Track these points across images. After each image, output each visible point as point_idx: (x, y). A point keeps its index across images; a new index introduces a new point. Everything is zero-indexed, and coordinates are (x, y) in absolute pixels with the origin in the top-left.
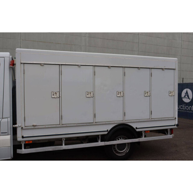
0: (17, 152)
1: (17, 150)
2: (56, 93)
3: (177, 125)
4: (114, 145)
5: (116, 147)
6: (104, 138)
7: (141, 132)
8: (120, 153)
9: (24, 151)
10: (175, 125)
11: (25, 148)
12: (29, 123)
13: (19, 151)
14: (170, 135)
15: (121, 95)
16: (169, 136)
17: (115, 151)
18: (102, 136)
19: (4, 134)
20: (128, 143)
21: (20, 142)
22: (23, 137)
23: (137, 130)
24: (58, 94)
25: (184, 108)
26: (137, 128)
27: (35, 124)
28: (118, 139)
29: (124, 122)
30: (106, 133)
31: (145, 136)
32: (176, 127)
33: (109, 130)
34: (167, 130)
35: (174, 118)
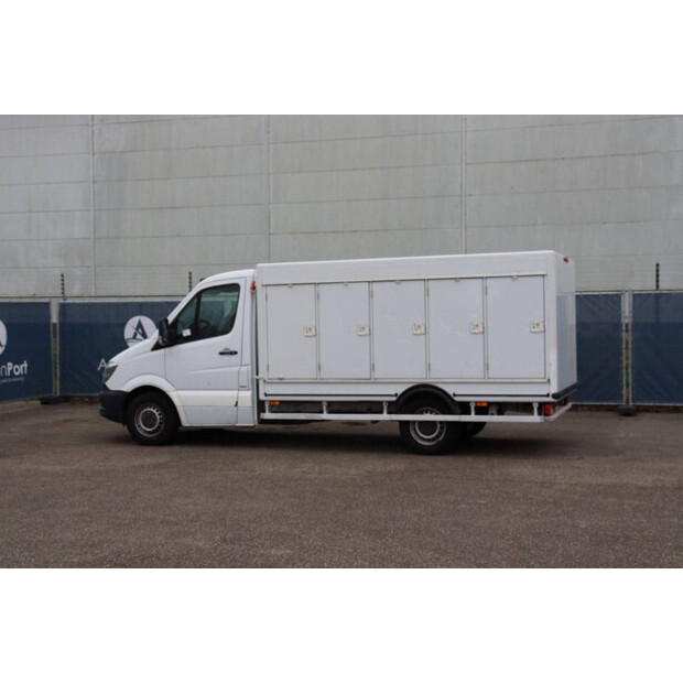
2: (310, 329)
3: (554, 396)
4: (414, 422)
5: (416, 426)
7: (468, 402)
9: (268, 415)
10: (548, 395)
11: (269, 412)
12: (275, 374)
13: (263, 415)
14: (538, 415)
15: (421, 331)
16: (535, 418)
17: (416, 434)
18: (389, 403)
19: (243, 387)
20: (441, 422)
21: (264, 401)
22: (266, 395)
23: (456, 399)
26: (455, 395)
27: (281, 376)
29: (428, 381)
30: (394, 399)
31: (477, 413)
32: (550, 399)
33: (399, 393)
34: (529, 404)
35: (546, 381)
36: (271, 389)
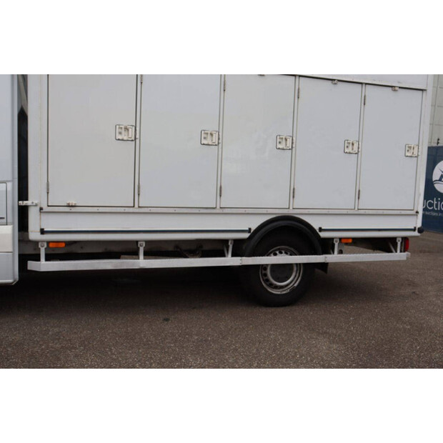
0: (29, 268)
1: (29, 262)
2: (126, 129)
3: (420, 231)
4: (264, 267)
5: (268, 272)
6: (240, 248)
7: (332, 239)
8: (276, 287)
9: (44, 266)
10: (414, 230)
11: (47, 259)
12: (58, 198)
13: (32, 265)
14: (401, 251)
15: (287, 145)
16: (398, 256)
17: (267, 280)
18: (236, 241)
20: (299, 265)
21: (36, 243)
22: (43, 232)
24: (131, 131)
25: (437, 207)
26: (321, 229)
27: (73, 202)
28: (275, 254)
29: (291, 212)
30: (246, 235)
31: (341, 252)
32: (416, 233)
33: (253, 228)
34: (393, 240)
35: (414, 212)
36: (52, 223)
